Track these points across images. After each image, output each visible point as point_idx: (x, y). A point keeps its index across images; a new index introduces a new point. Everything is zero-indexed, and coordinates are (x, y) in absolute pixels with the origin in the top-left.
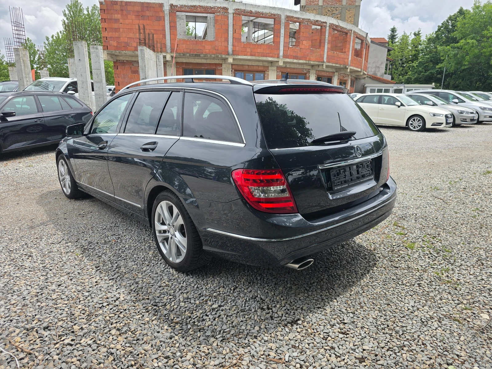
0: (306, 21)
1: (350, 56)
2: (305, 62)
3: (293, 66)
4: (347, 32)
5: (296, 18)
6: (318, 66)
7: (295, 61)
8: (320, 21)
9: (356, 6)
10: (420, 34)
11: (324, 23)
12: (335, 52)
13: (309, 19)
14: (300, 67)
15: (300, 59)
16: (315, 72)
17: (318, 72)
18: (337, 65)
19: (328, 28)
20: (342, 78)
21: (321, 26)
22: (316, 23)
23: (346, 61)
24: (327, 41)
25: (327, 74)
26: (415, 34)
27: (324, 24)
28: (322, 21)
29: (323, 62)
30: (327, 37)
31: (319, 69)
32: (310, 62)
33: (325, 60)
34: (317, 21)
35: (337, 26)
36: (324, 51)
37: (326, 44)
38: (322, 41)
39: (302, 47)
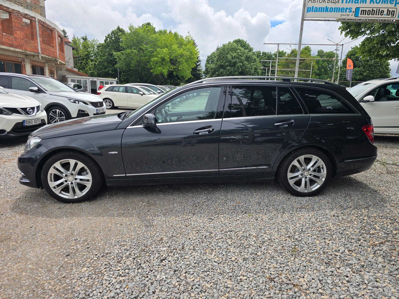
0: (16, 13)
1: (58, 51)
2: (21, 51)
3: (6, 53)
4: (52, 29)
5: (6, 7)
6: (34, 56)
7: (11, 49)
8: (29, 15)
9: (41, 7)
10: (87, 39)
11: (33, 17)
12: (47, 46)
13: (19, 11)
14: (14, 55)
15: (16, 48)
16: (29, 61)
17: (31, 61)
18: (50, 57)
19: (37, 23)
20: (50, 69)
21: (31, 20)
22: (26, 16)
23: (55, 54)
24: (38, 35)
25: (40, 64)
26: (83, 39)
27: (34, 19)
28: (31, 15)
29: (39, 53)
30: (38, 31)
31: (34, 59)
32: (26, 52)
33: (40, 52)
34: (27, 14)
35: (44, 23)
36: (37, 43)
37: (38, 37)
38: (34, 34)
39: (17, 36)
